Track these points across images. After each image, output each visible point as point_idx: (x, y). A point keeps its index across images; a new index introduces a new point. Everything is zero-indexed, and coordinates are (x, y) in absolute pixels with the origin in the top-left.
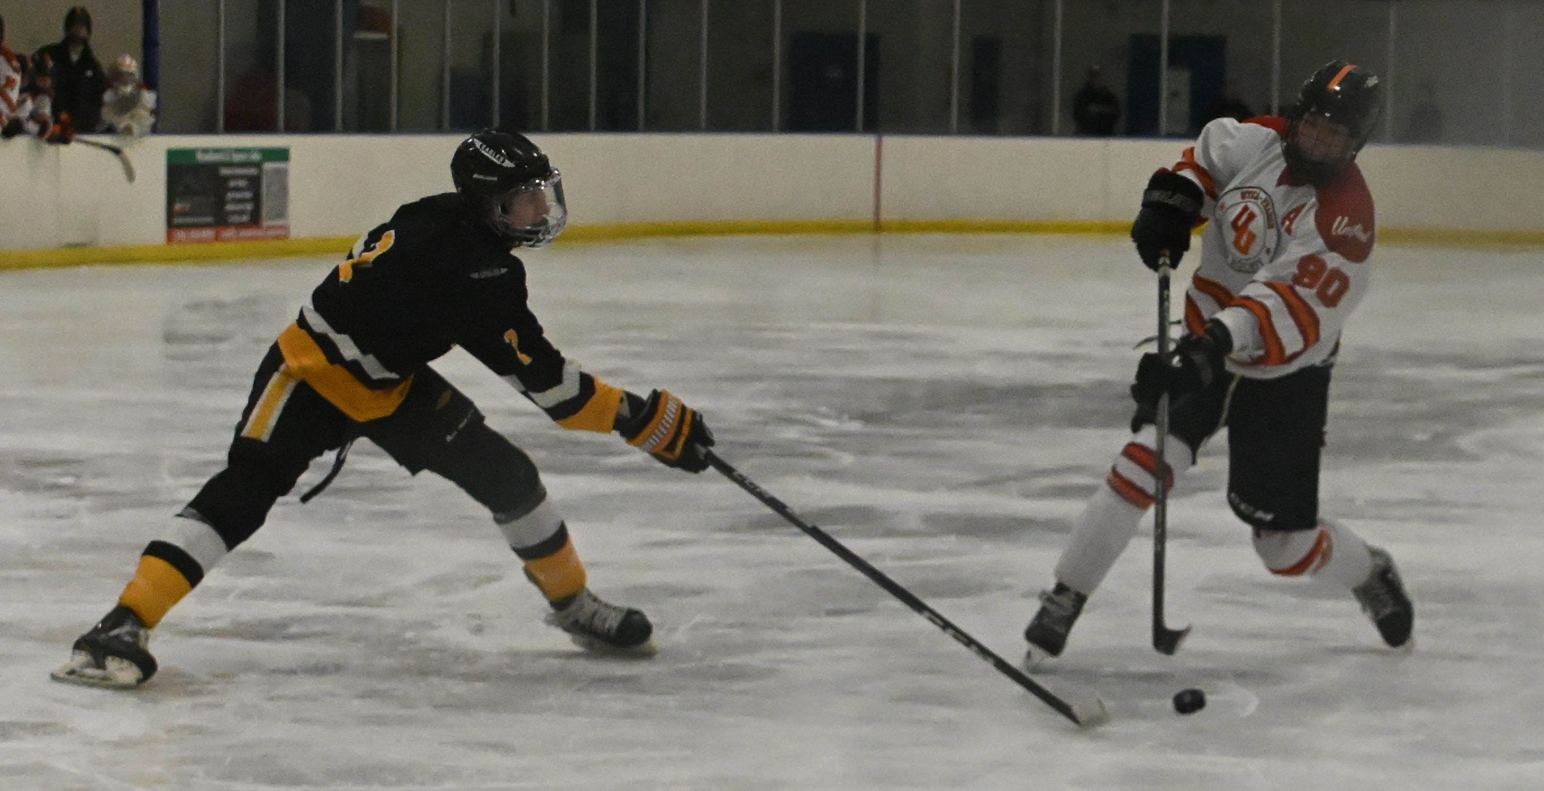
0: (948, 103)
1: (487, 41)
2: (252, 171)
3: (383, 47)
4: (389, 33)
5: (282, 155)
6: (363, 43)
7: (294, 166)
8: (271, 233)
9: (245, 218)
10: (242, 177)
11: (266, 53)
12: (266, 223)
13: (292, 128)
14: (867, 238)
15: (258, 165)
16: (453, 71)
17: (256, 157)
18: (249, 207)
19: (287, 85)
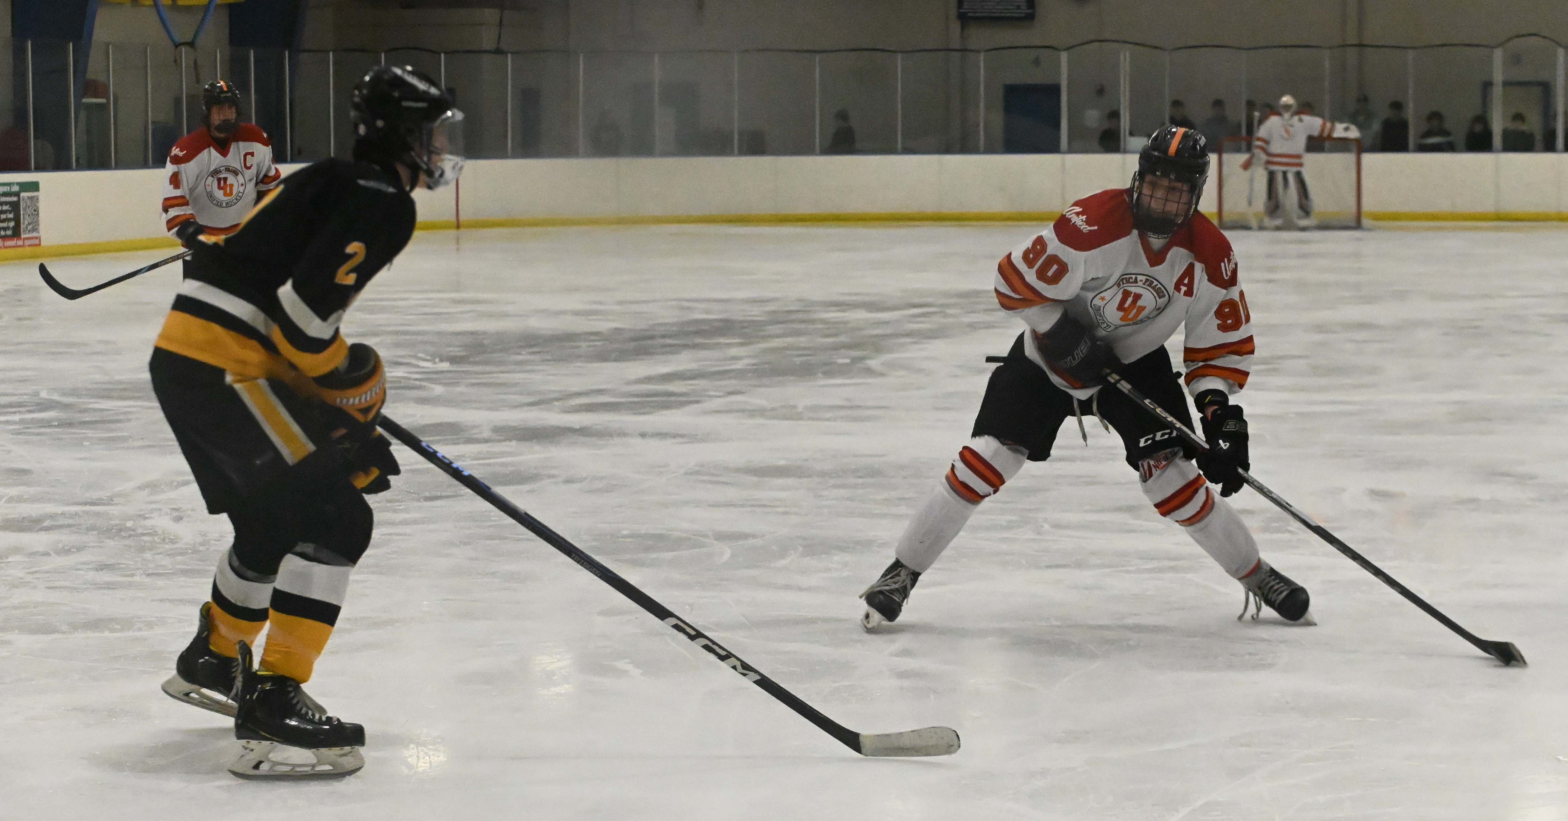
0: (506, 137)
1: (178, 101)
2: (15, 199)
3: (103, 107)
4: (108, 100)
5: (34, 186)
6: (89, 106)
7: (42, 194)
8: (27, 242)
9: (9, 232)
10: (6, 203)
11: (20, 114)
12: (23, 236)
13: (39, 168)
14: (453, 232)
15: (17, 194)
16: (153, 123)
17: (16, 189)
18: (12, 224)
19: (35, 138)
